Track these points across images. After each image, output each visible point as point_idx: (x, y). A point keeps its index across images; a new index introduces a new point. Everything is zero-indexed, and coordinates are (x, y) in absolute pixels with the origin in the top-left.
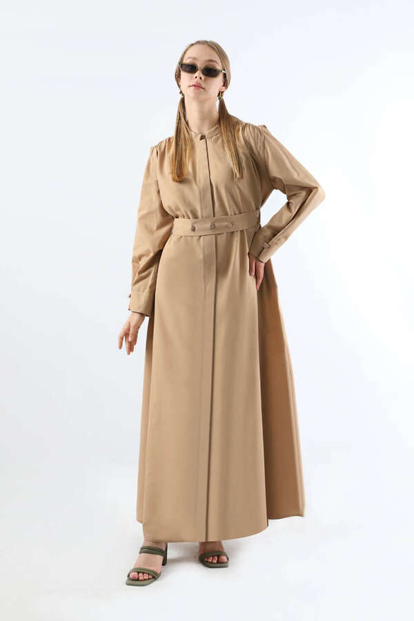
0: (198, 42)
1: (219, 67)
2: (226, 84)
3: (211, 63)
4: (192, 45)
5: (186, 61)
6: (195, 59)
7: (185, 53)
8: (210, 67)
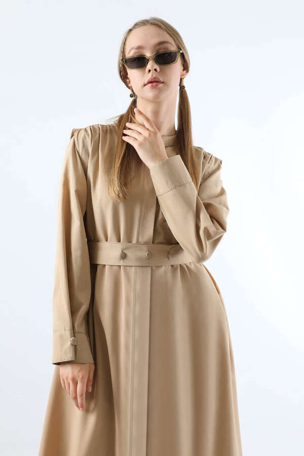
0: (136, 25)
1: (173, 48)
2: (186, 67)
3: (161, 46)
4: (130, 30)
5: (130, 54)
6: (139, 48)
7: (124, 44)
8: (161, 51)
